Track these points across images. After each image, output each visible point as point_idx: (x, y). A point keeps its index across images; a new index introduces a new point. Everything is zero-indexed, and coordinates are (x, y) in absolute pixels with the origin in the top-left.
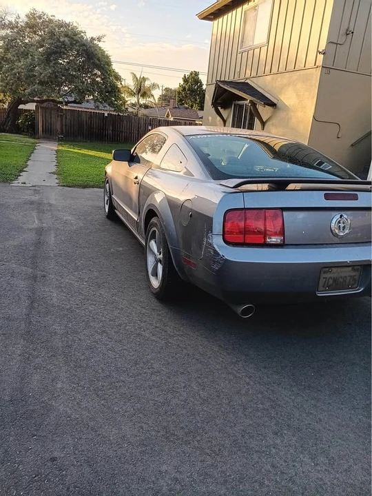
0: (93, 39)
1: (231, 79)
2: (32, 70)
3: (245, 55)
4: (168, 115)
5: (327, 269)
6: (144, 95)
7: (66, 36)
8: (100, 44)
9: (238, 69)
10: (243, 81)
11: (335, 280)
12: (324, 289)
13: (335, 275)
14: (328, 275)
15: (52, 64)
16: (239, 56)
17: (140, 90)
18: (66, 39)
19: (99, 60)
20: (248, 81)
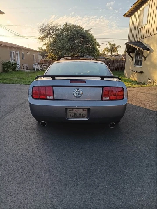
0: (86, 31)
1: (135, 41)
2: (63, 45)
3: (140, 29)
4: (123, 58)
5: (71, 109)
6: (114, 51)
7: (76, 31)
8: (90, 32)
9: (137, 36)
10: (139, 41)
11: (75, 114)
12: (71, 117)
13: (75, 112)
14: (72, 112)
15: (70, 42)
16: (138, 30)
17: (112, 49)
18: (76, 33)
19: (88, 38)
20: (141, 41)
